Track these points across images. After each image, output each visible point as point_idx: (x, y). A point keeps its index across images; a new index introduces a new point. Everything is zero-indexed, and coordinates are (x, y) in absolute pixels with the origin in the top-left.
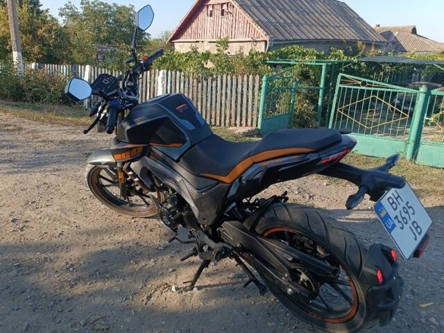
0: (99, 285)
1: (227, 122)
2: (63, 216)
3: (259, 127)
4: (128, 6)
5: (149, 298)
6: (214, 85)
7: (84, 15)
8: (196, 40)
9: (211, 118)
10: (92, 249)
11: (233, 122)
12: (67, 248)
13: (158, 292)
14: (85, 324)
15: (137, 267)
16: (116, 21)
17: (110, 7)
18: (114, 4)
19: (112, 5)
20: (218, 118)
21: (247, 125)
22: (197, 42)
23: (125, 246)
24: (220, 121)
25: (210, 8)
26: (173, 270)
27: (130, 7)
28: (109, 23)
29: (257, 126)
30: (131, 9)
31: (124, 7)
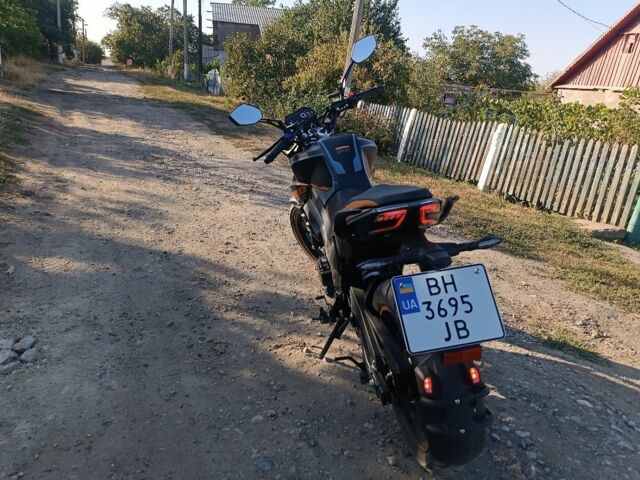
0: (249, 319)
1: (578, 210)
2: (269, 252)
3: (630, 229)
4: (516, 36)
5: (277, 347)
6: (571, 153)
7: (454, 46)
8: (592, 87)
9: (554, 200)
10: (268, 289)
11: (587, 212)
12: (250, 280)
13: (290, 347)
14: (209, 342)
15: (292, 319)
16: (494, 56)
17: (490, 37)
18: (497, 34)
19: (493, 34)
20: (565, 202)
21: (608, 221)
22: (595, 90)
23: (299, 297)
24: (567, 207)
25: (632, 39)
26: (321, 336)
27: (519, 37)
28: (483, 58)
29: (626, 226)
30: (519, 40)
31: (510, 38)
